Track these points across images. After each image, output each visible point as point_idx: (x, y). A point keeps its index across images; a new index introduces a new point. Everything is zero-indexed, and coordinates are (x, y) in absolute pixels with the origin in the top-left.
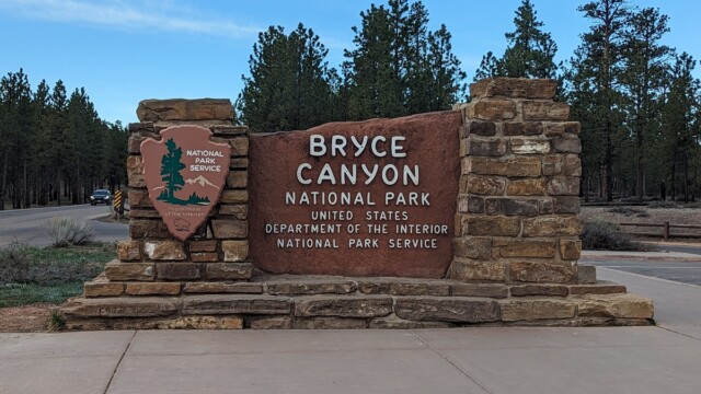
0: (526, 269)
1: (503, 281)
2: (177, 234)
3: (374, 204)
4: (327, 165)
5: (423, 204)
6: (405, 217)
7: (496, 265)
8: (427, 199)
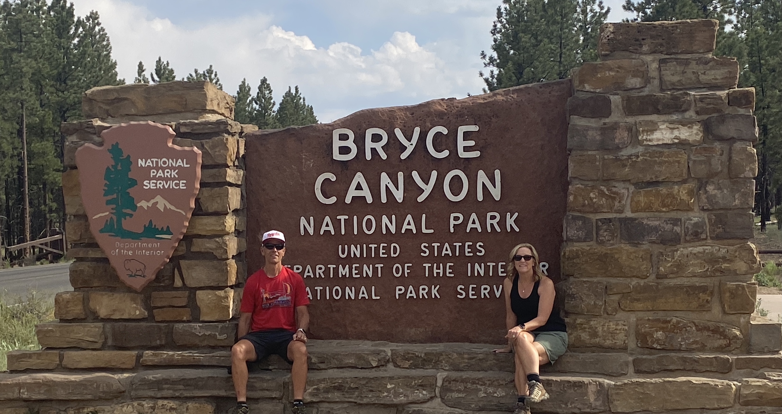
0: (662, 329)
1: (624, 349)
2: (130, 281)
3: (432, 231)
4: (359, 174)
5: (509, 230)
6: (481, 252)
7: (611, 323)
8: (514, 221)
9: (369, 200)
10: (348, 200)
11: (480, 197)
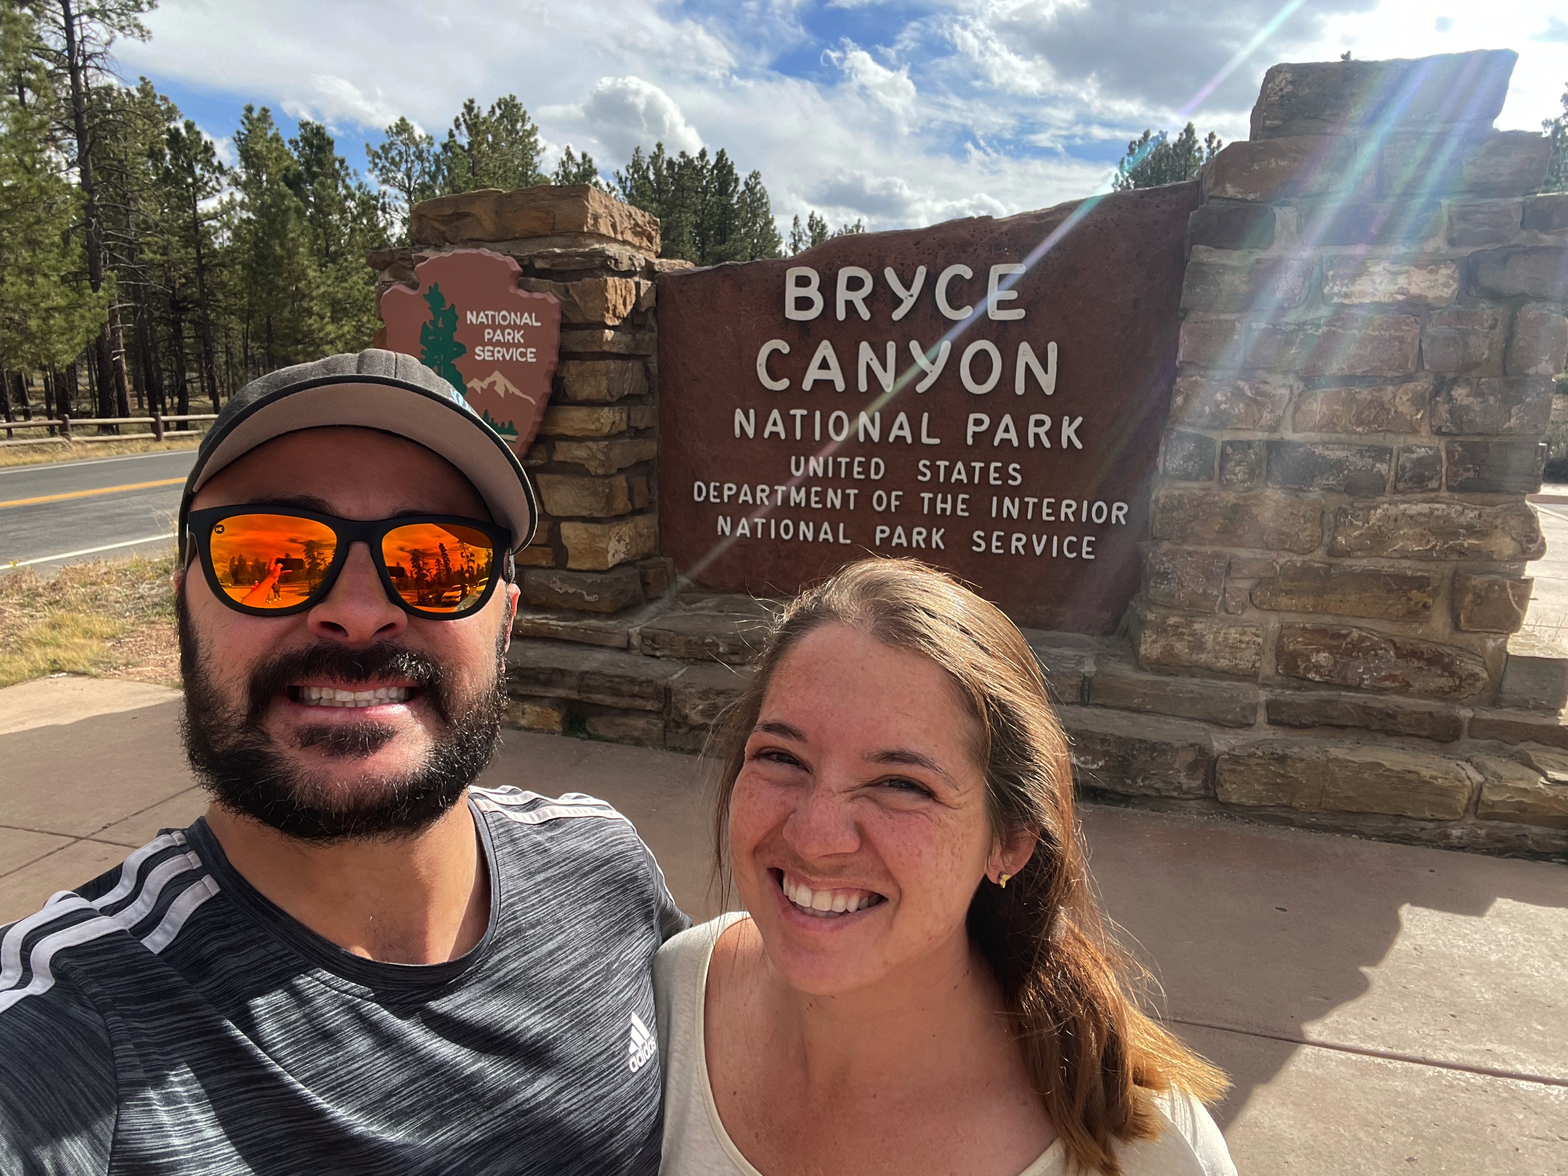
0: (1329, 648)
1: (1251, 676)
3: (937, 441)
4: (826, 343)
5: (1065, 445)
6: (1015, 479)
7: (1233, 631)
8: (1076, 432)
9: (840, 386)
10: (807, 385)
11: (1020, 388)
